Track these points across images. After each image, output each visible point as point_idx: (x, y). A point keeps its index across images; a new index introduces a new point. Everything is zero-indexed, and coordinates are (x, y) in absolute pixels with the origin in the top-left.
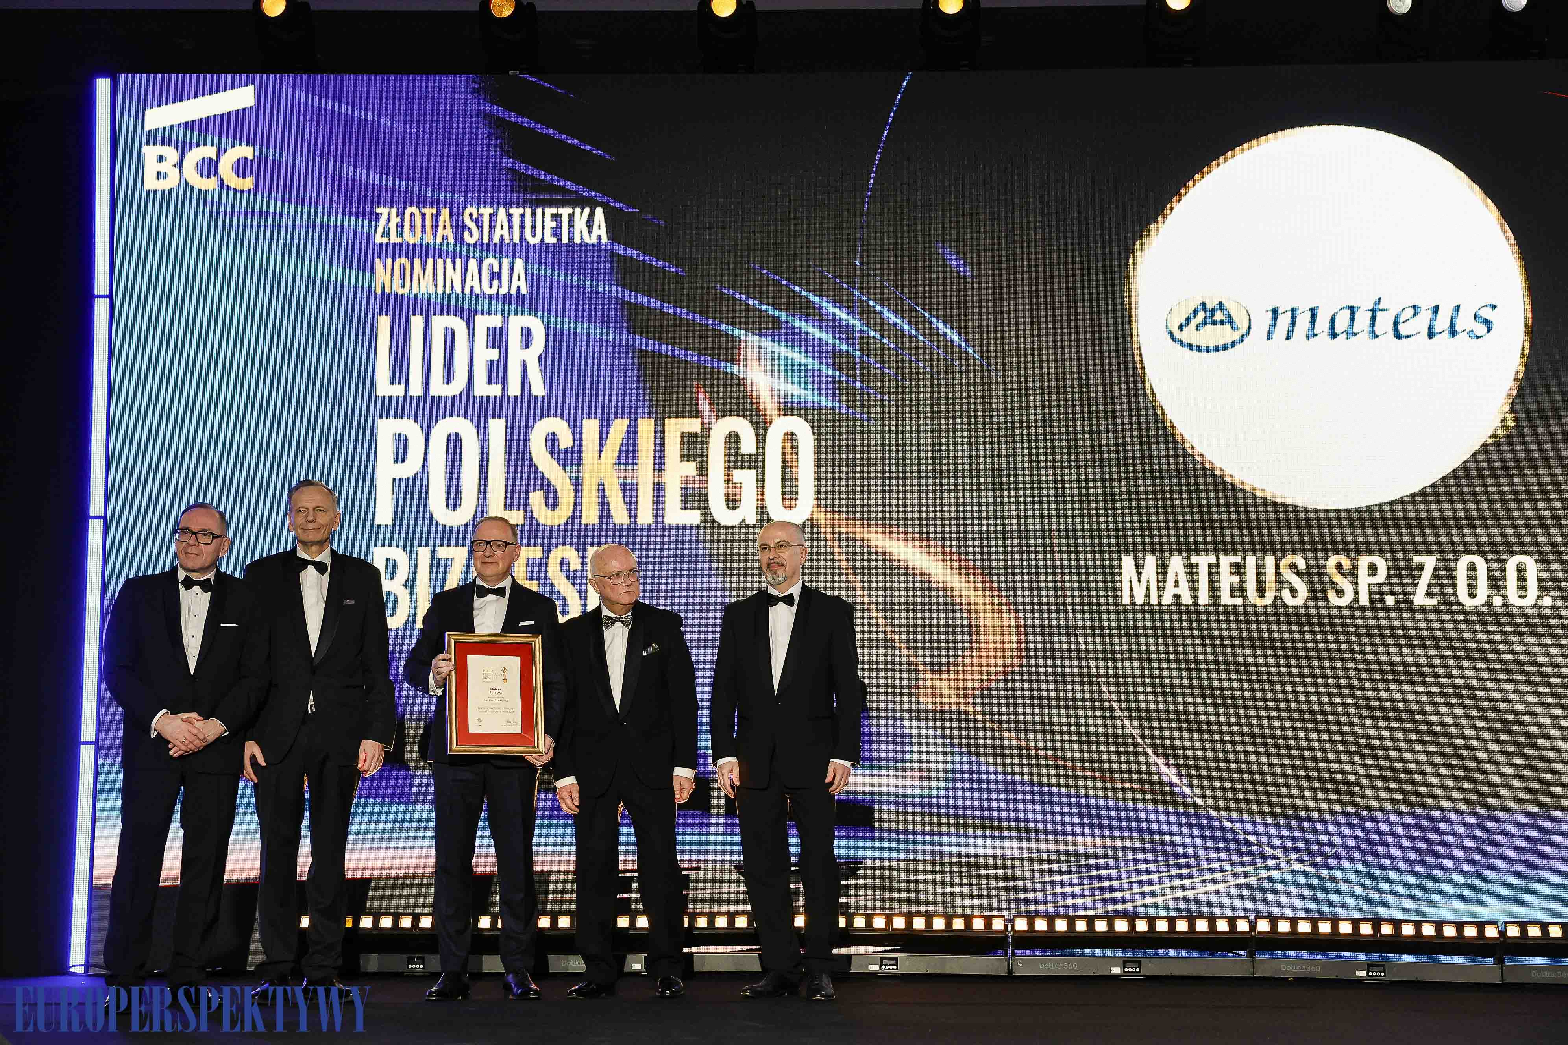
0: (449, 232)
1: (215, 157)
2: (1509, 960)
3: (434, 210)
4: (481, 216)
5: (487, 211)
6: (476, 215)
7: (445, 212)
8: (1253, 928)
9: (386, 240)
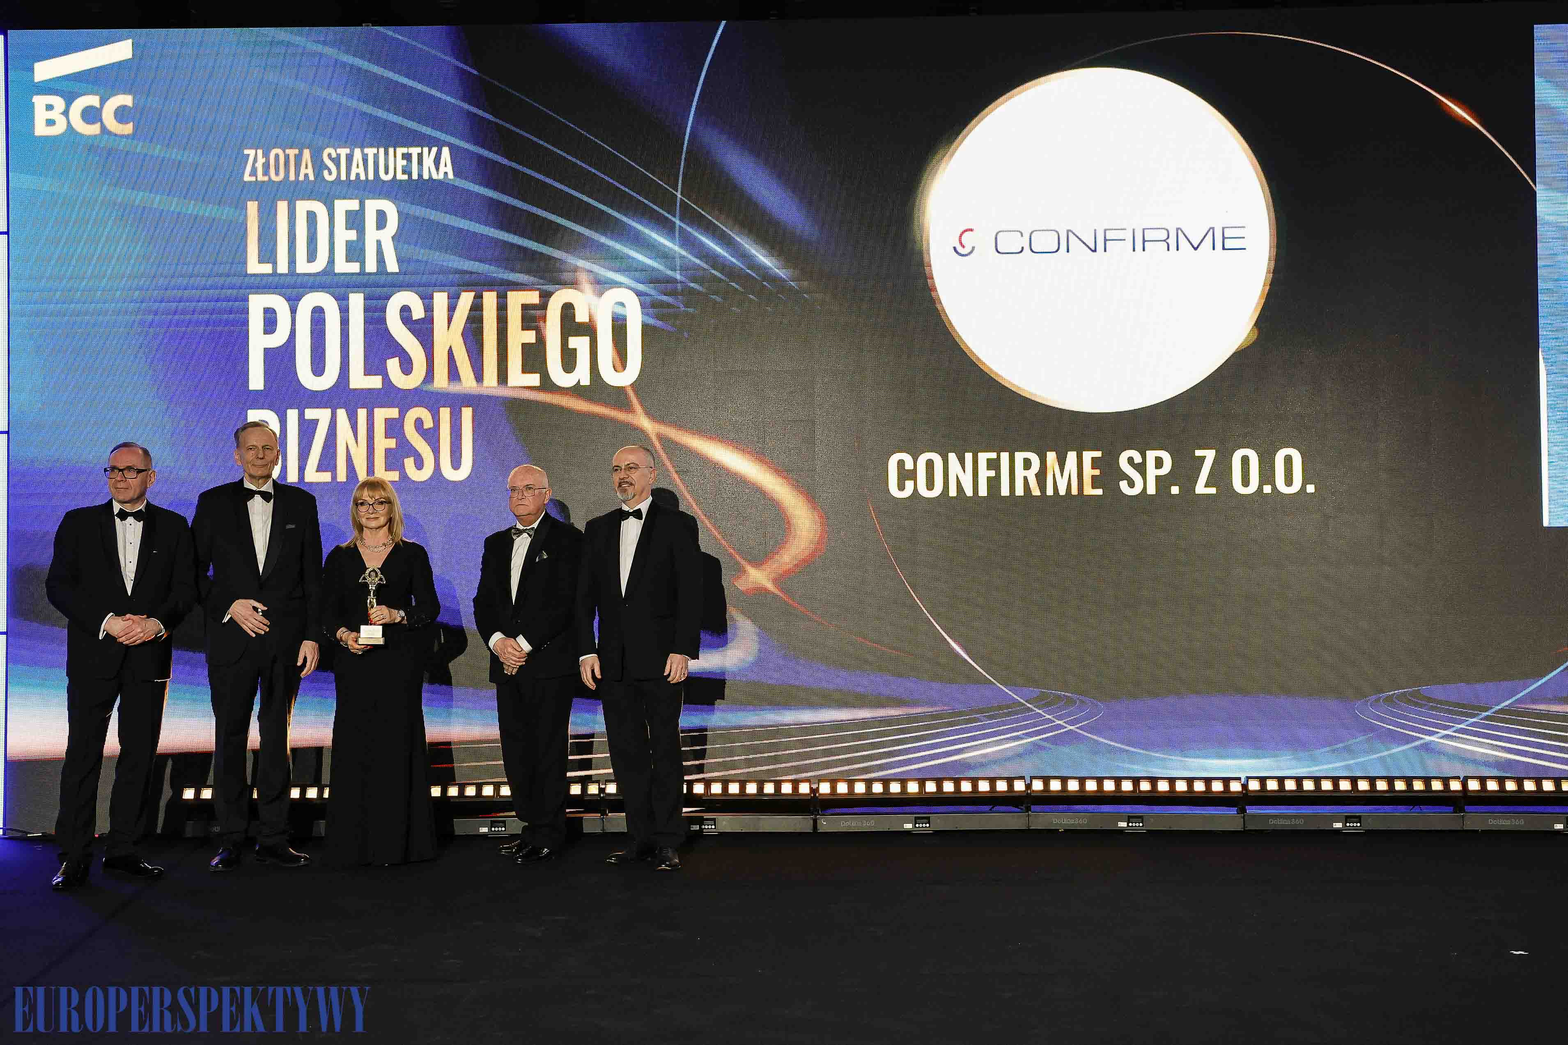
0: (310, 171)
1: (98, 105)
2: (1251, 810)
3: (297, 151)
4: (339, 156)
5: (344, 152)
6: (334, 155)
7: (307, 153)
8: (1029, 786)
9: (253, 179)
